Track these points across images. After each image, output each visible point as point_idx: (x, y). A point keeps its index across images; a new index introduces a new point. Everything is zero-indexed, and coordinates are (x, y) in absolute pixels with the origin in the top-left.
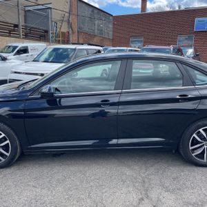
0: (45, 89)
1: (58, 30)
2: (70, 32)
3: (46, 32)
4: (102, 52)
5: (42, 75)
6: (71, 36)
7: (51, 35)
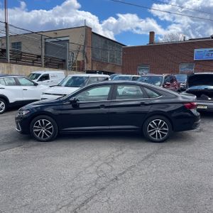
0: (72, 99)
1: (75, 59)
2: (85, 61)
3: (64, 61)
4: (110, 79)
5: (65, 95)
6: (85, 64)
7: (68, 64)
